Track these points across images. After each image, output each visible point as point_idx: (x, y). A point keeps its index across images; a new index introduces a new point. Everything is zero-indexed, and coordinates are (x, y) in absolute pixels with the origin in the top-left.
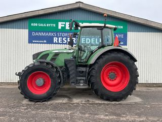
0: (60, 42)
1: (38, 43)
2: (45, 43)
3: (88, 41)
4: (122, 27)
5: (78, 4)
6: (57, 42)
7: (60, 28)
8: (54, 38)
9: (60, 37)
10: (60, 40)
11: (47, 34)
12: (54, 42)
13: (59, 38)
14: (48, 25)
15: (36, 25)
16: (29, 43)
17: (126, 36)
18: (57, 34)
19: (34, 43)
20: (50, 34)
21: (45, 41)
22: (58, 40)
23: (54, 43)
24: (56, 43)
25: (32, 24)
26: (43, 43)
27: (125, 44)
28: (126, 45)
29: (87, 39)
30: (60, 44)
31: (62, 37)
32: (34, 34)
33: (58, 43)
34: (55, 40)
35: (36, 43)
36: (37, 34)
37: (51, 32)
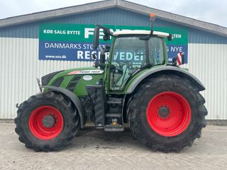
0: (86, 58)
2: (64, 59)
3: (129, 57)
4: (180, 36)
5: (115, 2)
6: (82, 58)
7: (86, 36)
8: (79, 52)
9: (87, 50)
10: (86, 55)
11: (67, 46)
12: (78, 58)
13: (86, 52)
14: (68, 32)
15: (51, 32)
16: (40, 59)
17: (185, 49)
18: (82, 46)
19: (47, 59)
20: (72, 46)
22: (84, 55)
23: (78, 60)
24: (80, 60)
25: (45, 31)
26: (61, 59)
29: (127, 54)
30: (87, 60)
31: (89, 50)
32: (47, 46)
33: (84, 60)
34: (80, 54)
35: (50, 59)
36: (52, 46)
37: (74, 43)
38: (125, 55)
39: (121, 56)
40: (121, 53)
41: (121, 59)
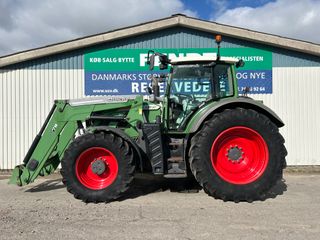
0: (143, 91)
1: (103, 94)
2: (116, 94)
3: (197, 88)
4: (261, 59)
5: (177, 19)
6: (137, 91)
8: (133, 84)
9: (143, 81)
10: (143, 87)
11: (119, 77)
12: (133, 91)
13: (142, 84)
14: (120, 60)
15: (99, 60)
16: (86, 94)
17: (269, 74)
18: (137, 76)
19: (95, 94)
20: (124, 76)
21: (116, 91)
22: (139, 88)
23: (133, 94)
25: (91, 60)
26: (112, 94)
27: (269, 90)
28: (271, 93)
30: (144, 94)
31: (146, 81)
32: (95, 78)
33: (140, 93)
34: (134, 87)
35: (99, 94)
36: (100, 77)
37: (127, 73)
38: (191, 85)
39: (186, 87)
40: (186, 83)
41: (186, 90)
